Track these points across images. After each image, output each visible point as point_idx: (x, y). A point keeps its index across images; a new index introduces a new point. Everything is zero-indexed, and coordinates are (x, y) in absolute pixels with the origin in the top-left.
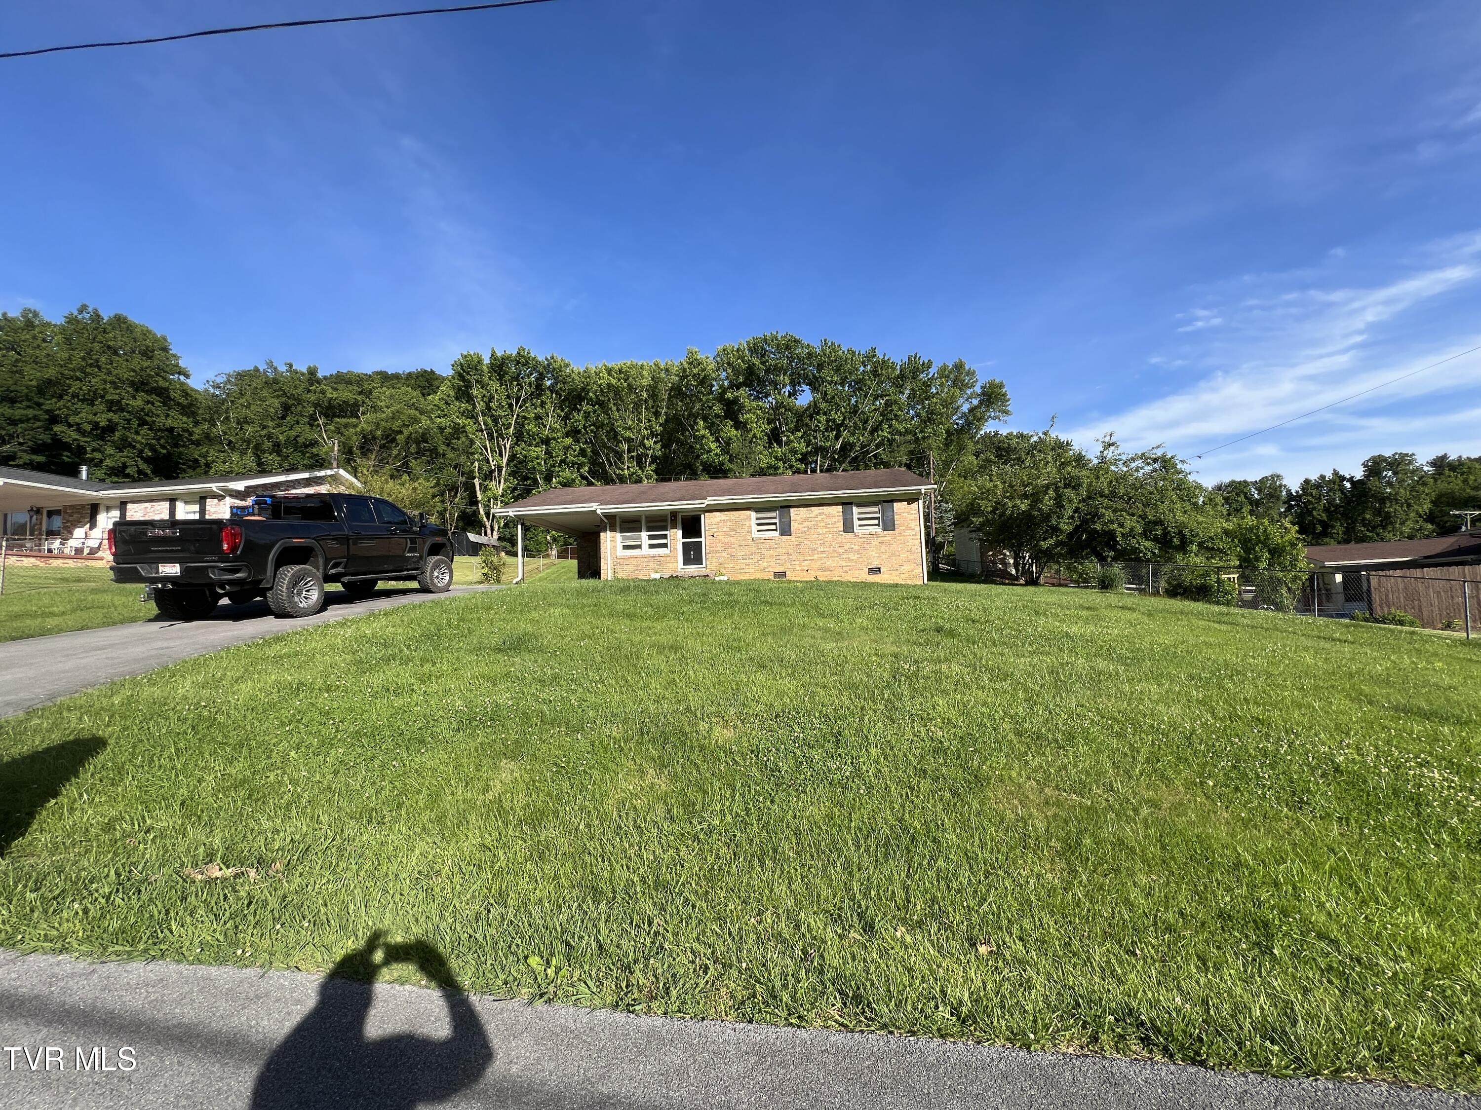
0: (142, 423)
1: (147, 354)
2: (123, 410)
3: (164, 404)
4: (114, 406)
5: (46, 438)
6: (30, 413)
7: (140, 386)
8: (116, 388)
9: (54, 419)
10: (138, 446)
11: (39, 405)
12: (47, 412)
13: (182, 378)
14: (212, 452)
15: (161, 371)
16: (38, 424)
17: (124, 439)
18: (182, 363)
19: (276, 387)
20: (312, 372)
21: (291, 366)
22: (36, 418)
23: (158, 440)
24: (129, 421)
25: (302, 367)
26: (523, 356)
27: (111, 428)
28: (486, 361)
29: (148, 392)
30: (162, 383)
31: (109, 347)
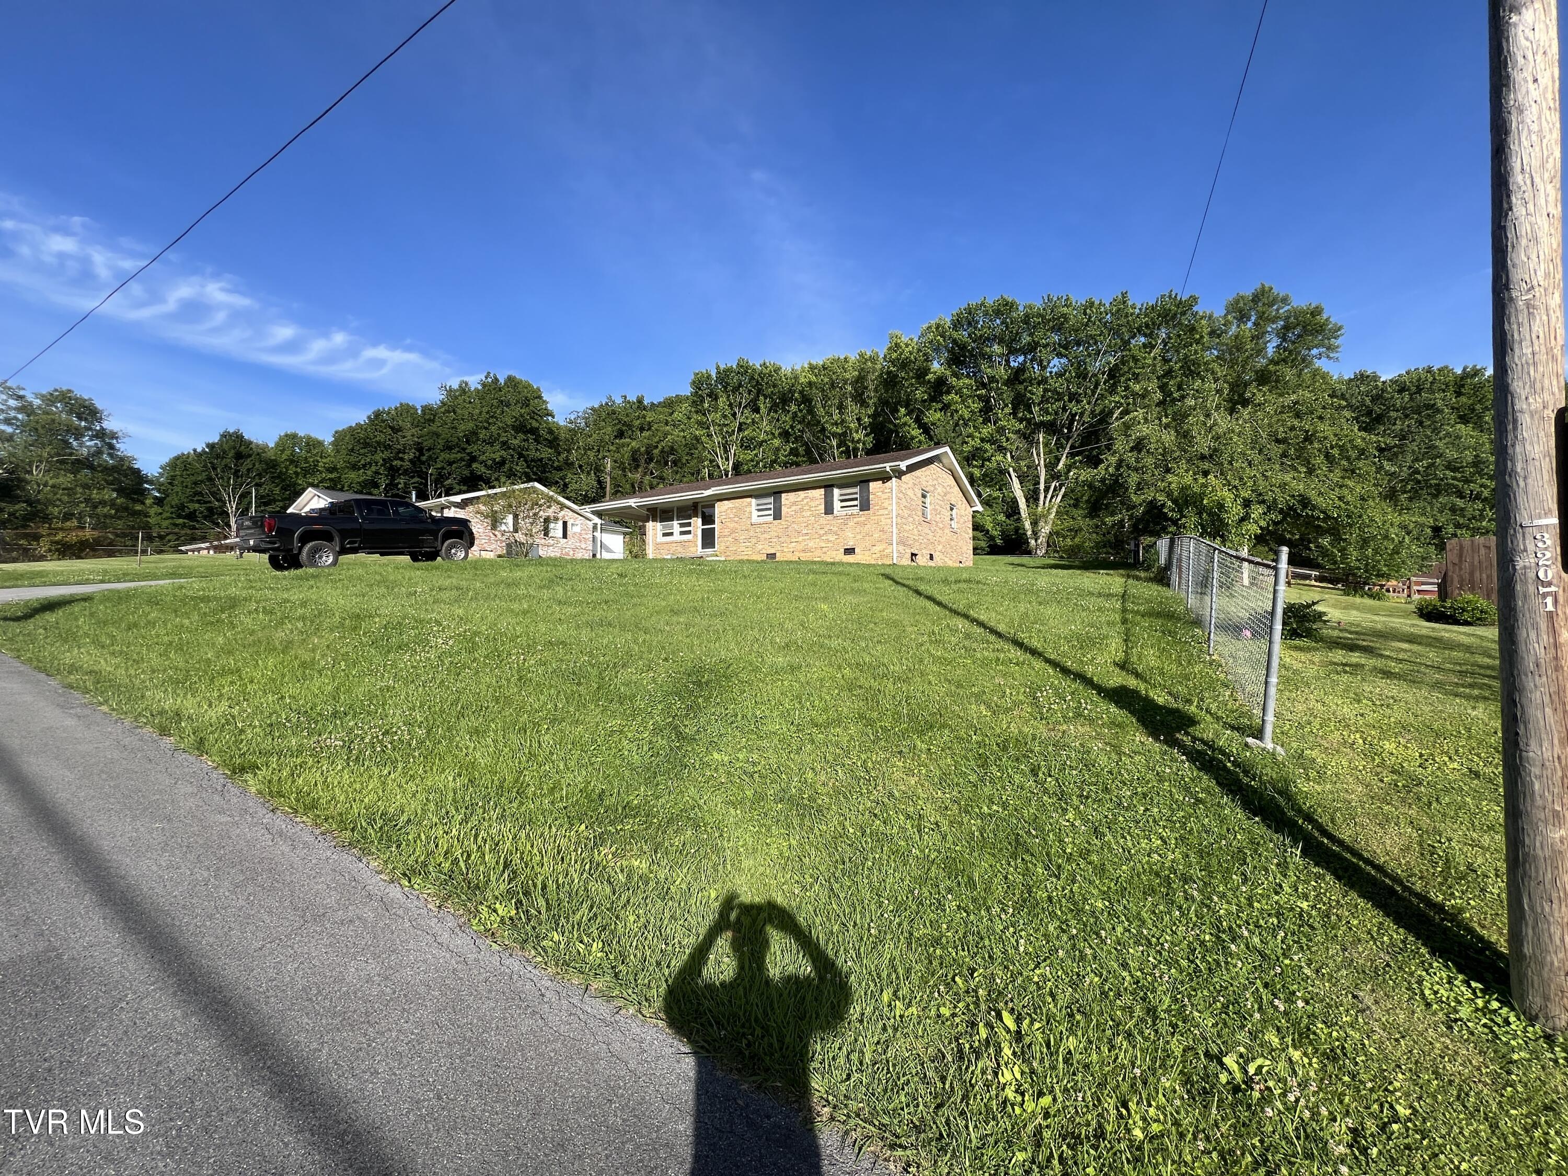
0: (521, 455)
1: (526, 403)
2: (509, 448)
3: (535, 440)
4: (505, 445)
5: (466, 472)
6: (459, 456)
7: (521, 428)
8: (506, 432)
9: (473, 459)
10: (519, 474)
11: (464, 449)
12: (468, 454)
13: (550, 418)
14: (569, 475)
15: (534, 414)
16: (463, 463)
17: (511, 469)
18: (550, 407)
19: (614, 416)
20: (640, 401)
21: (625, 397)
22: (462, 459)
23: (532, 469)
24: (512, 456)
25: (632, 398)
26: (742, 366)
27: (503, 462)
28: (714, 375)
29: (525, 433)
30: (535, 424)
31: (502, 402)
